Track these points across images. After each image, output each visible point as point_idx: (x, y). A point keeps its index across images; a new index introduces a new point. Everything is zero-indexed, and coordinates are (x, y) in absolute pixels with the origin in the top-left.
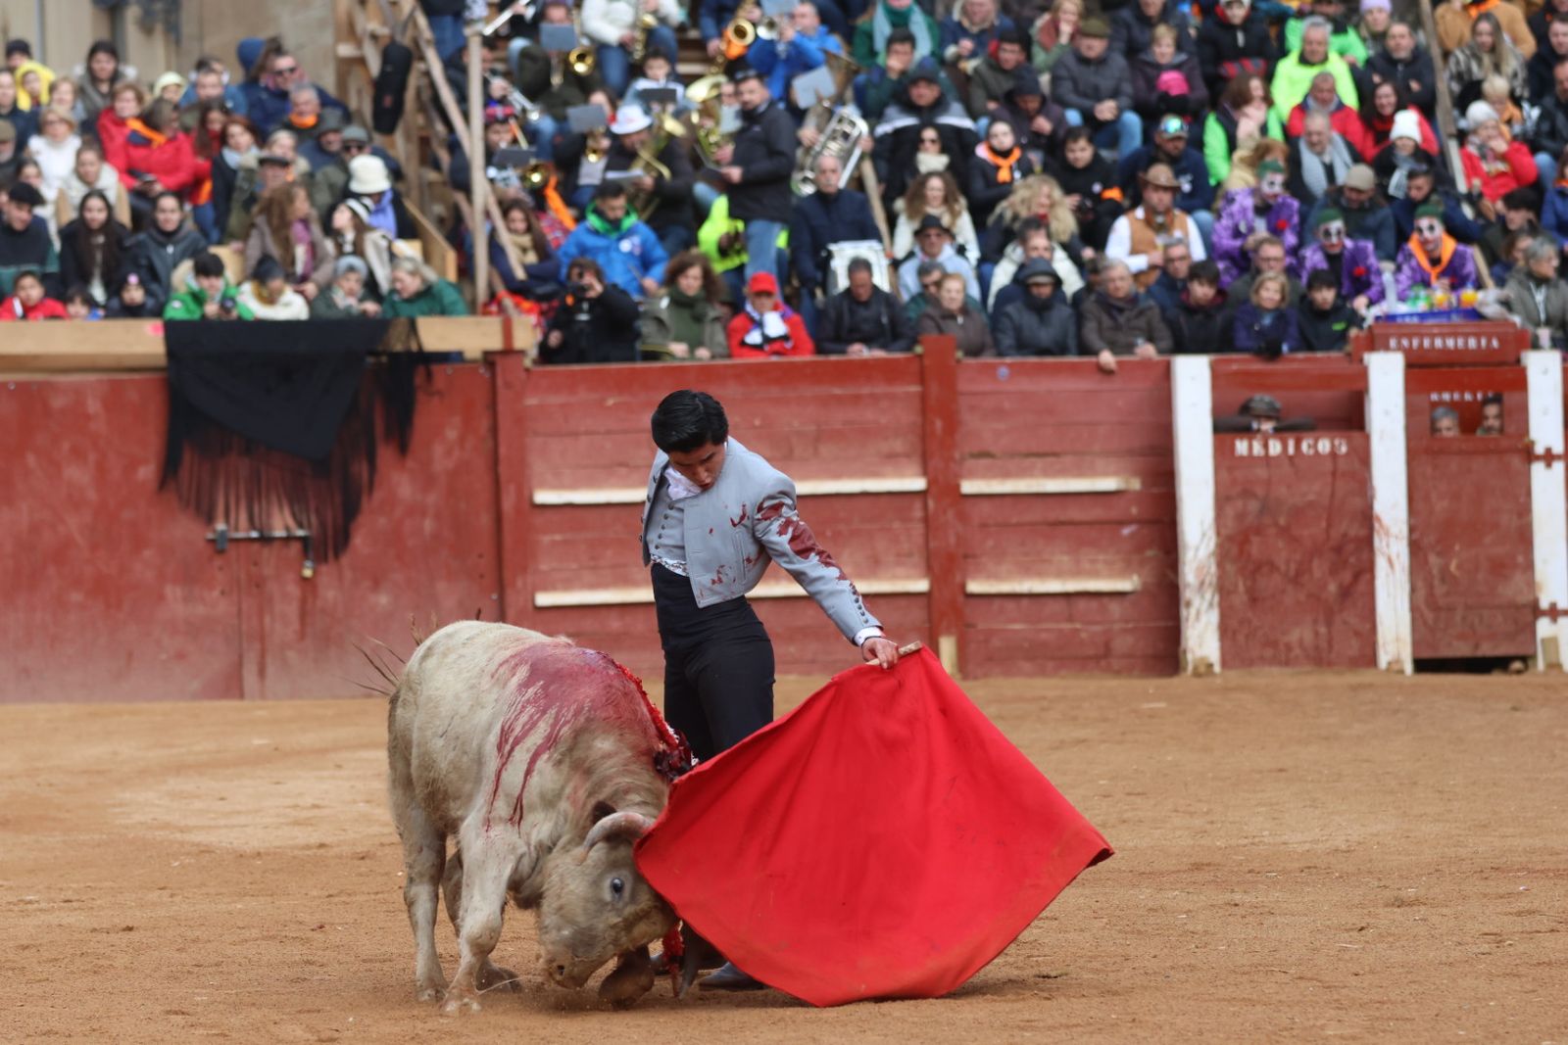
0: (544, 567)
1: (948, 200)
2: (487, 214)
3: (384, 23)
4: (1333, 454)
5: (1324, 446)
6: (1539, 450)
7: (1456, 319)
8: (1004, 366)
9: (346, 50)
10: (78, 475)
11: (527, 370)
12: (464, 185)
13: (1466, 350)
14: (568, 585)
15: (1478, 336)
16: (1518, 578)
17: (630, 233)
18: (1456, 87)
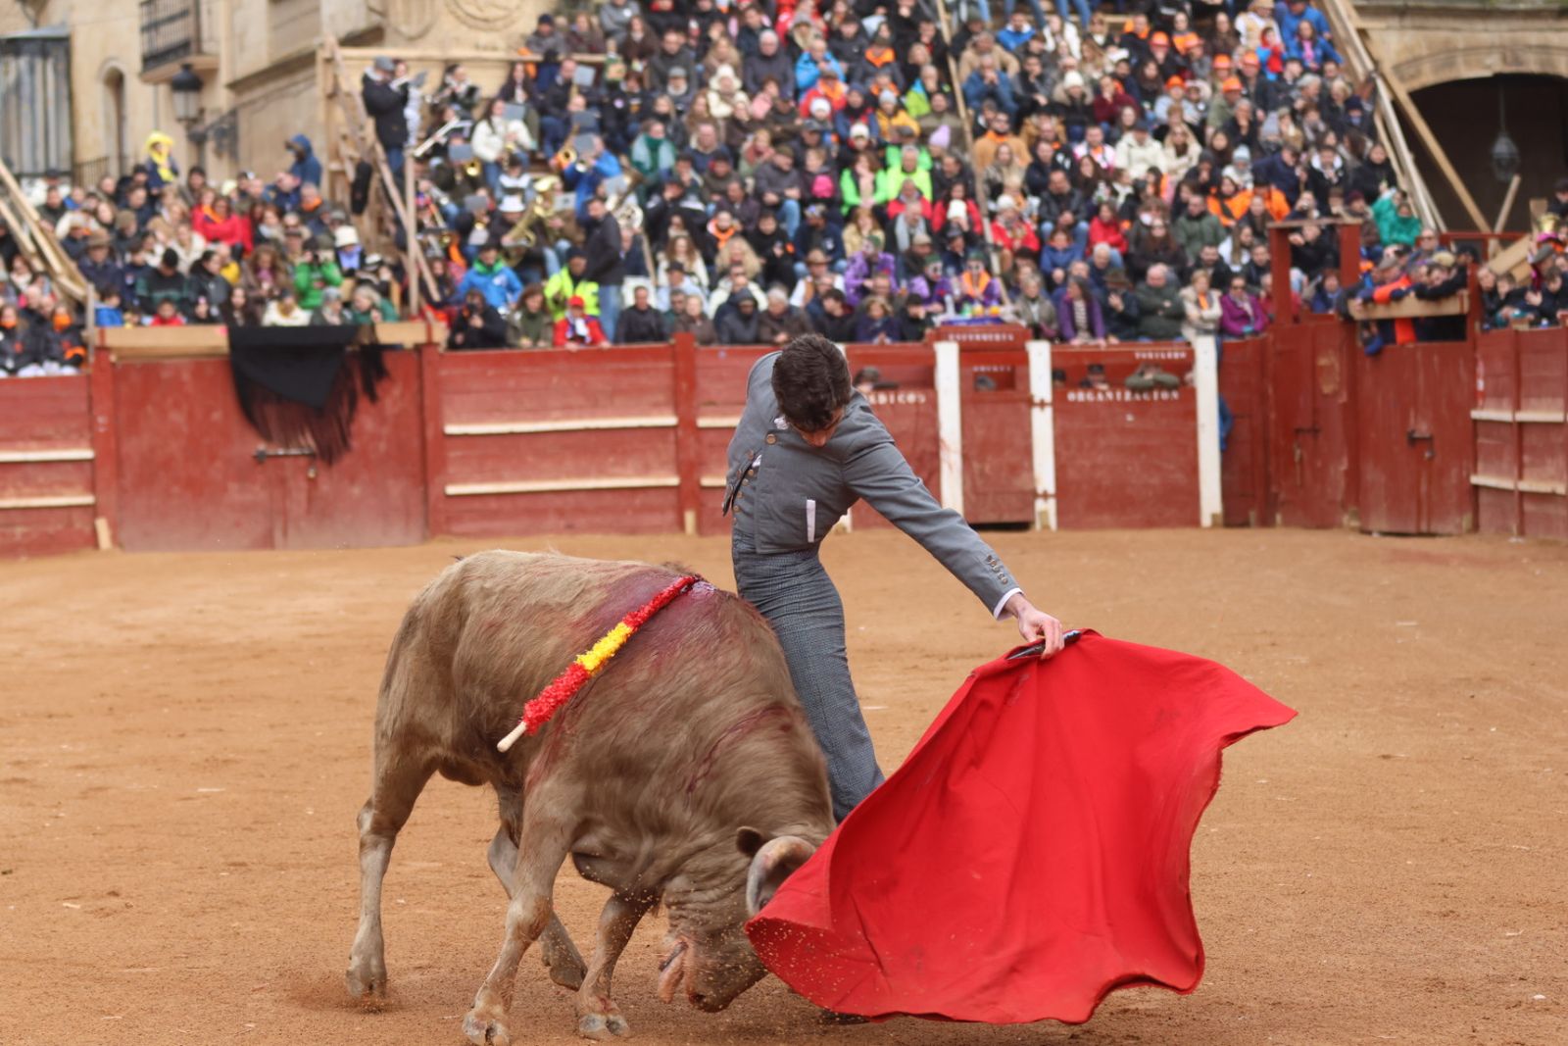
0: (452, 469)
1: (689, 253)
2: (417, 262)
3: (356, 148)
4: (917, 404)
5: (911, 398)
6: (1037, 399)
7: (989, 324)
8: (723, 351)
9: (335, 166)
10: (177, 417)
11: (441, 356)
12: (402, 245)
13: (994, 342)
14: (465, 481)
15: (1001, 333)
16: (1025, 476)
17: (500, 272)
18: (986, 188)
